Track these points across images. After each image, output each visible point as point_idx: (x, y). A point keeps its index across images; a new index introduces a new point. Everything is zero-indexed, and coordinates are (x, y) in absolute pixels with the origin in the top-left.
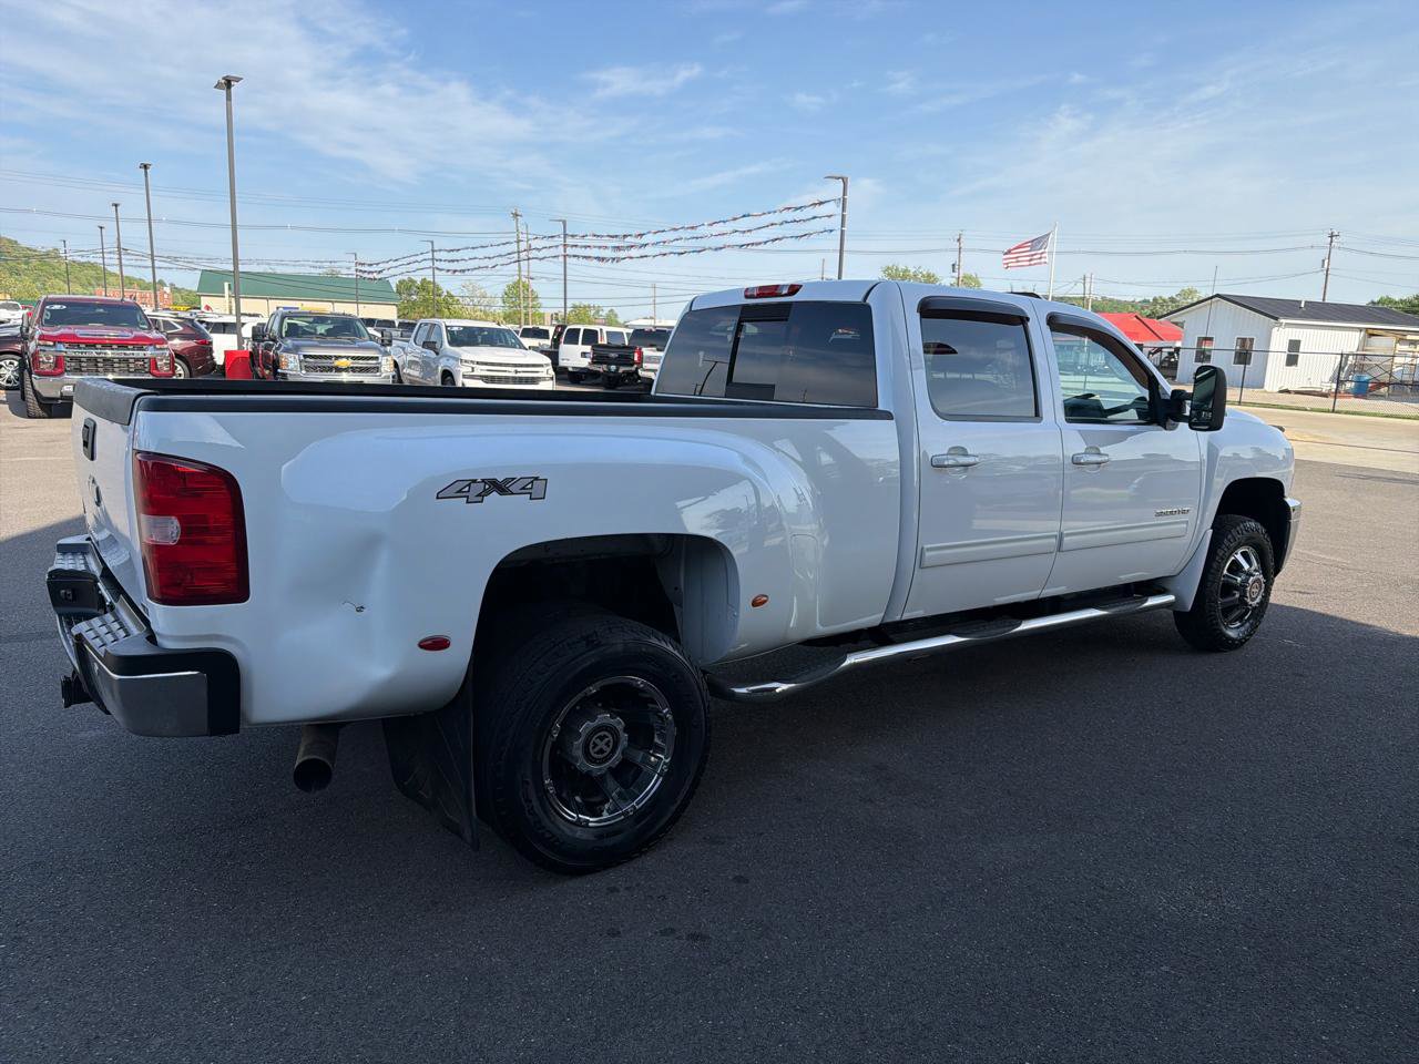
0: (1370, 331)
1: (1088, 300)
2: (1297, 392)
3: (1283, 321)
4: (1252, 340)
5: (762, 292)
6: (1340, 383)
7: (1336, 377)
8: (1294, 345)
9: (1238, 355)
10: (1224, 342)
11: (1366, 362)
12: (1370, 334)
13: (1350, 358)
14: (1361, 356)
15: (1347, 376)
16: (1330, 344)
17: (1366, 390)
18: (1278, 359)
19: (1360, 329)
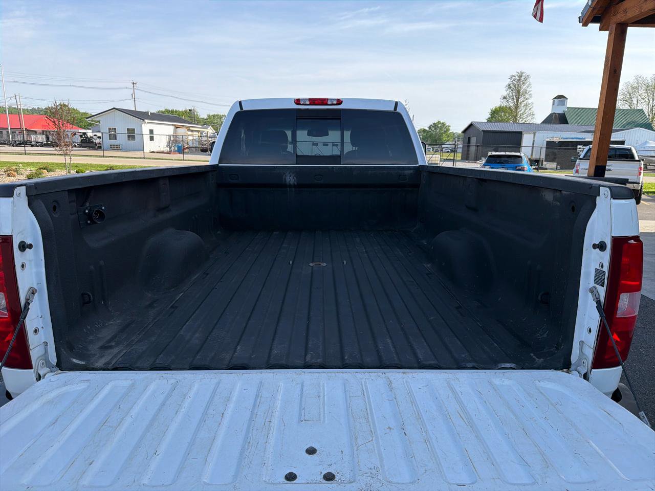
0: (177, 126)
1: (20, 109)
2: (157, 152)
3: (146, 121)
4: (134, 129)
5: (313, 101)
6: (170, 148)
7: (169, 145)
8: (151, 132)
9: (129, 136)
10: (122, 130)
11: (178, 139)
12: (177, 127)
13: (172, 137)
14: (175, 136)
15: (172, 144)
16: (164, 131)
17: (181, 150)
18: (146, 138)
19: (173, 125)
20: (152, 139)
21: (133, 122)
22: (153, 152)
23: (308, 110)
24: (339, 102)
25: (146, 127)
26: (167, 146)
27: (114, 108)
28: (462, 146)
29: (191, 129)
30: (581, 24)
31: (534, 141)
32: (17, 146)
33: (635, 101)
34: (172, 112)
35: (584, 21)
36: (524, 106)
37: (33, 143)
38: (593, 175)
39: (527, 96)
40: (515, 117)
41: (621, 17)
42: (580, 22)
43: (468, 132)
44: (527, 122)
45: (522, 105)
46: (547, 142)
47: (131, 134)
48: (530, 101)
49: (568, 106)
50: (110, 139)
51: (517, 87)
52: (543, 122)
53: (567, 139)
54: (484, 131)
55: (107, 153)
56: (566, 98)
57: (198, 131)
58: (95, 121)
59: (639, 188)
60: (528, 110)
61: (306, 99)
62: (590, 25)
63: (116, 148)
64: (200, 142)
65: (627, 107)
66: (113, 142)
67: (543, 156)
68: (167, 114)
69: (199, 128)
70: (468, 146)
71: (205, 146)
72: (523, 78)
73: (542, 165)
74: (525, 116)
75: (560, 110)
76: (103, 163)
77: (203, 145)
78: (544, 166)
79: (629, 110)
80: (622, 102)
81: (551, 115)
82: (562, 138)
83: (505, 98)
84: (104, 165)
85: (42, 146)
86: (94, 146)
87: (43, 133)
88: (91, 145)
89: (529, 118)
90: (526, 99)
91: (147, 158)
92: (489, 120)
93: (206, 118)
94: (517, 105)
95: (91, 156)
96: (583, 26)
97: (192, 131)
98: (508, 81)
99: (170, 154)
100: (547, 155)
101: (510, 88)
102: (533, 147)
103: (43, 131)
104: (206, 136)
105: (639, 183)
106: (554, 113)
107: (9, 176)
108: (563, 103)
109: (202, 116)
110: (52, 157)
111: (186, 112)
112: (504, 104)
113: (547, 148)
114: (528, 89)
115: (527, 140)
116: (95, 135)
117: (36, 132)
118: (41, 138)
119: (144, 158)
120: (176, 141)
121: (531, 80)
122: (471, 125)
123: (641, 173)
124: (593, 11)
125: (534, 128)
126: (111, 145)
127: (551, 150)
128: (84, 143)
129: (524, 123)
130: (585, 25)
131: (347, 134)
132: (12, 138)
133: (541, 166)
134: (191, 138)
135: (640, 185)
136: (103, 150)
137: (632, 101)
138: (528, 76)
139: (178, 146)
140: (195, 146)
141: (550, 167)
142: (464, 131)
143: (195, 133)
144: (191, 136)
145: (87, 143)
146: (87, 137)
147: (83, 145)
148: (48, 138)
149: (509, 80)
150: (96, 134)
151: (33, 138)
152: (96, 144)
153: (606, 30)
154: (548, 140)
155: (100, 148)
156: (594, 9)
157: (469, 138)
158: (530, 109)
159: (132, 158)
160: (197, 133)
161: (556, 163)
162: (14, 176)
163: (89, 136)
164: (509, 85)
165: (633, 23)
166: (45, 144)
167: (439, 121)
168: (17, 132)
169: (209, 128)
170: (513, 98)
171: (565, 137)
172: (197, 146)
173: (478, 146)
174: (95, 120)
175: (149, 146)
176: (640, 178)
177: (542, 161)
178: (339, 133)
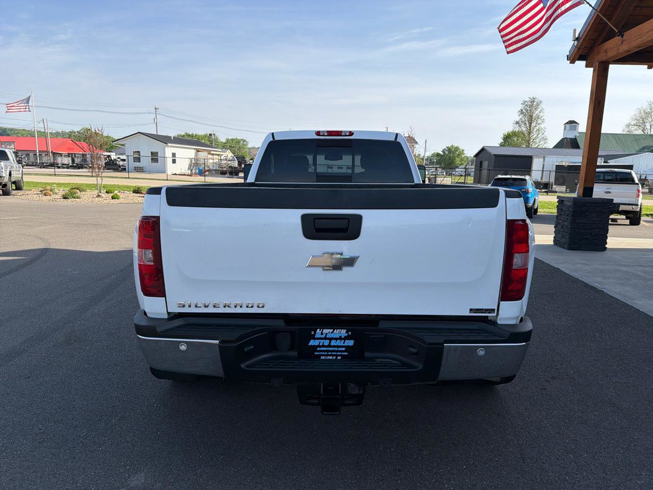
1: (47, 133)
2: (179, 175)
3: (169, 145)
4: (158, 152)
5: (330, 133)
6: (192, 170)
7: (190, 168)
8: (174, 155)
9: (152, 159)
10: (145, 153)
11: (199, 162)
12: (198, 151)
13: (193, 160)
14: (196, 159)
15: (193, 167)
16: (186, 154)
17: (202, 173)
18: (169, 161)
19: (194, 149)
20: (174, 161)
21: (156, 146)
22: (175, 174)
23: (326, 139)
24: (351, 134)
25: (169, 150)
26: (189, 169)
27: (139, 133)
28: (474, 170)
29: (212, 152)
30: (569, 61)
31: (544, 165)
32: (44, 168)
33: (648, 127)
34: (192, 136)
35: (571, 59)
36: (537, 131)
37: (60, 165)
38: (582, 196)
39: (539, 121)
40: (528, 142)
41: (602, 57)
42: (568, 60)
43: (480, 156)
44: (540, 147)
45: (535, 130)
46: (556, 165)
47: (154, 157)
48: (542, 126)
49: (579, 131)
50: (134, 162)
51: (530, 112)
52: (554, 147)
53: (576, 163)
54: (496, 155)
55: (132, 175)
56: (577, 123)
57: (218, 155)
58: (121, 145)
59: (638, 210)
60: (541, 134)
61: (325, 131)
62: (577, 62)
63: (139, 170)
64: (220, 165)
65: (640, 132)
66: (137, 164)
67: (552, 180)
68: (186, 138)
69: (219, 151)
70: (481, 170)
71: (224, 169)
72: (535, 103)
73: (552, 189)
74: (537, 140)
75: (571, 135)
76: (129, 184)
77: (222, 168)
78: (553, 190)
79: (642, 135)
80: (635, 127)
81: (563, 140)
82: (571, 163)
83: (517, 123)
84: (130, 186)
85: (68, 168)
86: (118, 168)
87: (68, 155)
88: (115, 167)
89: (542, 142)
90: (539, 124)
91: (170, 180)
92: (502, 145)
93: (224, 142)
94: (530, 129)
95: (116, 177)
96: (570, 63)
97: (213, 154)
98: (520, 107)
99: (191, 176)
100: (556, 179)
101: (523, 113)
102: (543, 171)
103: (69, 154)
104: (226, 160)
105: (637, 205)
106: (566, 138)
107: (46, 195)
108: (575, 129)
109: (221, 141)
110: (80, 178)
111: (205, 136)
112: (517, 129)
113: (556, 172)
114: (541, 115)
115: (537, 164)
116: (118, 158)
117: (61, 155)
118: (67, 161)
119: (167, 180)
120: (197, 163)
121: (542, 106)
122: (483, 149)
123: (639, 195)
124: (578, 50)
125: (545, 152)
126: (135, 168)
127: (560, 174)
128: (108, 165)
129: (537, 148)
130: (572, 62)
131: (358, 159)
132: (40, 160)
133: (550, 189)
134: (211, 161)
135: (639, 206)
136: (128, 172)
137: (645, 126)
138: (541, 102)
139: (198, 168)
140: (215, 168)
141: (560, 191)
142: (476, 156)
143: (215, 157)
144: (211, 160)
145: (112, 165)
146: (111, 160)
147: (107, 167)
148: (73, 161)
149: (522, 105)
150: (119, 156)
151: (60, 160)
152: (120, 167)
153: (591, 67)
154: (558, 164)
155: (125, 169)
156: (579, 49)
157: (481, 162)
158: (543, 134)
159: (155, 179)
160: (217, 157)
161: (565, 187)
162: (50, 195)
163: (113, 159)
164: (522, 110)
165: (614, 61)
166: (71, 166)
167: (452, 145)
168: (43, 154)
169: (227, 152)
170: (525, 124)
171: (574, 161)
172: (217, 169)
173: (490, 170)
174: (121, 143)
175: (171, 169)
176: (638, 200)
177: (552, 184)
178: (351, 157)
